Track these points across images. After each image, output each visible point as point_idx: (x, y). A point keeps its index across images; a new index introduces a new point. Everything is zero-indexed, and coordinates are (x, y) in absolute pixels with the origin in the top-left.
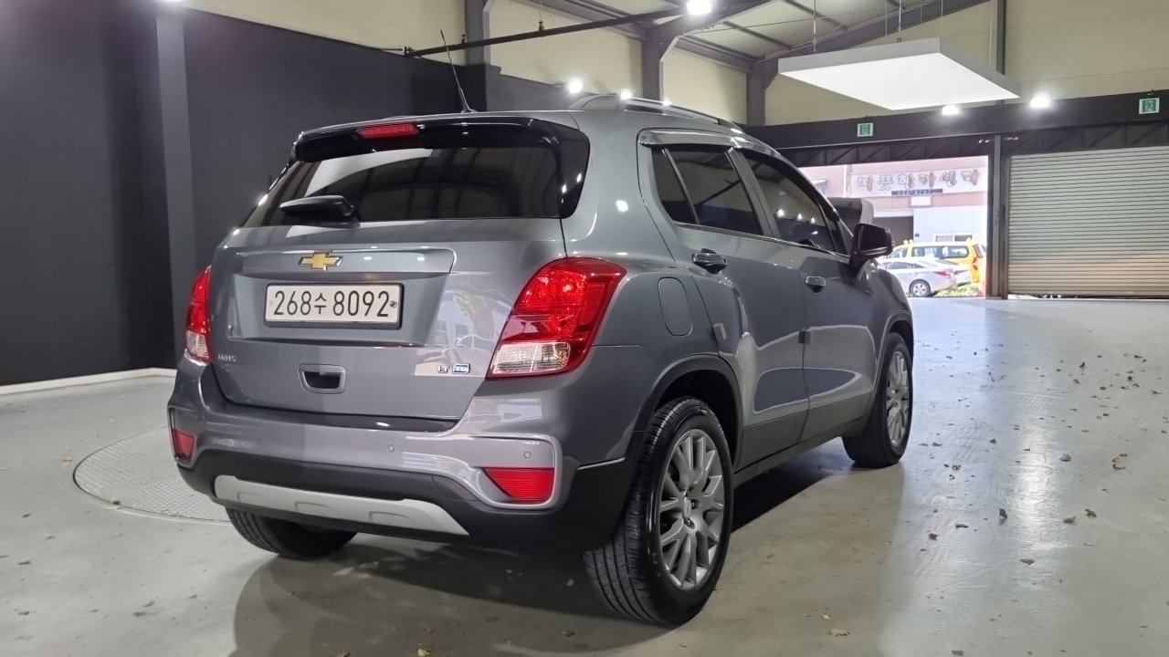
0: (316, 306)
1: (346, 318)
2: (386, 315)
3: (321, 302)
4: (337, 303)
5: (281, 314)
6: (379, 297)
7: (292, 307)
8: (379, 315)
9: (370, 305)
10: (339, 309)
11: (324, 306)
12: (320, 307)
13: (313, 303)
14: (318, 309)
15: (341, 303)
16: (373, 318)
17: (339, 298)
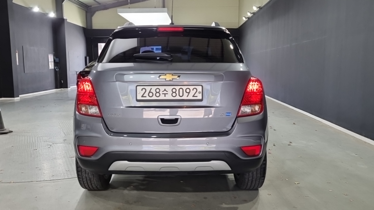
0: (163, 94)
1: (178, 98)
2: (197, 97)
3: (165, 92)
4: (173, 92)
5: (146, 97)
6: (193, 90)
7: (151, 94)
8: (193, 96)
9: (189, 93)
10: (174, 95)
11: (167, 94)
12: (165, 94)
13: (161, 92)
14: (164, 95)
15: (175, 92)
16: (190, 97)
17: (174, 90)
